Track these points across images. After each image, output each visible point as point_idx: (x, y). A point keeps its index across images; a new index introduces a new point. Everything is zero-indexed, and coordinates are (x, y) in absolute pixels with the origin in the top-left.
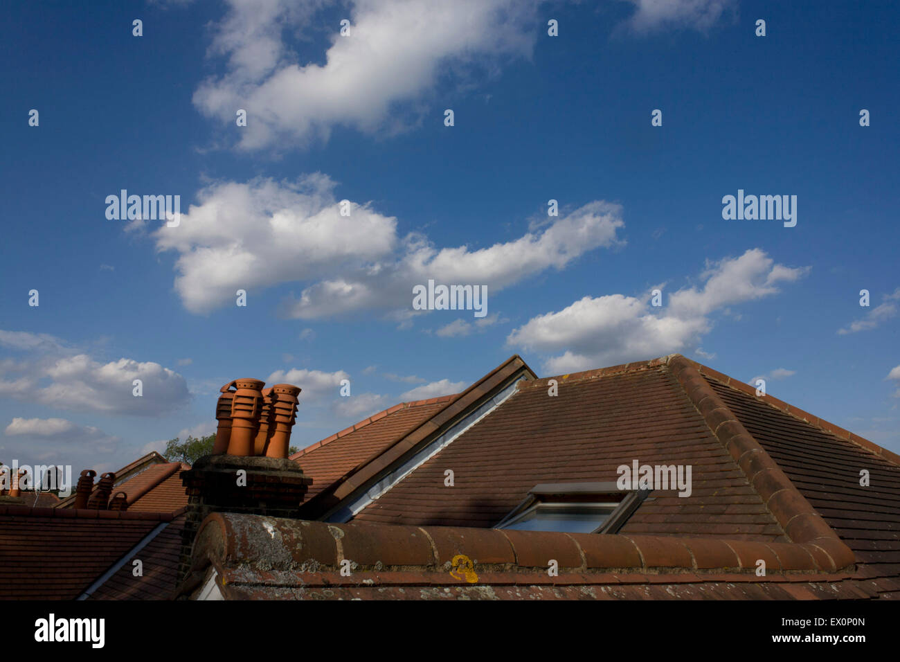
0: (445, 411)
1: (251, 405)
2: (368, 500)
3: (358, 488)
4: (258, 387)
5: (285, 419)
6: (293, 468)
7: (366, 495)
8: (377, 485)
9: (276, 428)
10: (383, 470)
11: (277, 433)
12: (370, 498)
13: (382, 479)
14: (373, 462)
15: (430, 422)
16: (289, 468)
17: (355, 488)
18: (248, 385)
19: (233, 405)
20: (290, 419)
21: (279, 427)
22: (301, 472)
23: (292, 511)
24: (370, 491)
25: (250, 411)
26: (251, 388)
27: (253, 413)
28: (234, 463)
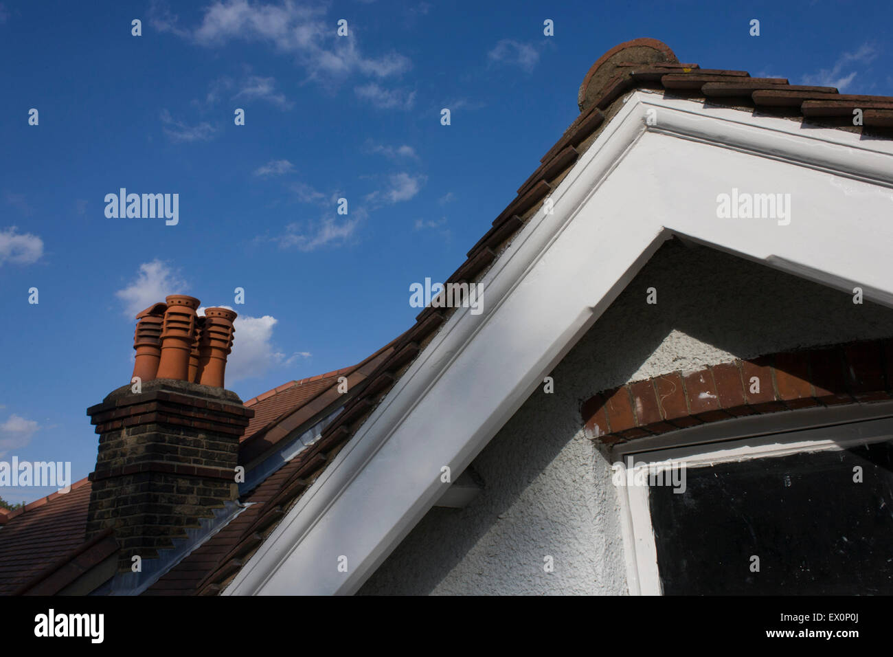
0: (372, 362)
1: (188, 323)
2: (300, 447)
3: (292, 432)
4: (194, 305)
5: (221, 345)
6: (232, 398)
7: (299, 441)
8: (310, 431)
9: (211, 354)
10: (314, 416)
11: (212, 360)
12: (303, 445)
13: (314, 426)
14: (303, 408)
15: (355, 373)
16: (229, 397)
17: (288, 432)
18: (184, 302)
19: (165, 322)
20: (227, 345)
21: (215, 353)
22: (241, 402)
23: (233, 446)
24: (303, 437)
25: (186, 330)
26: (187, 305)
27: (189, 332)
28: (170, 385)
